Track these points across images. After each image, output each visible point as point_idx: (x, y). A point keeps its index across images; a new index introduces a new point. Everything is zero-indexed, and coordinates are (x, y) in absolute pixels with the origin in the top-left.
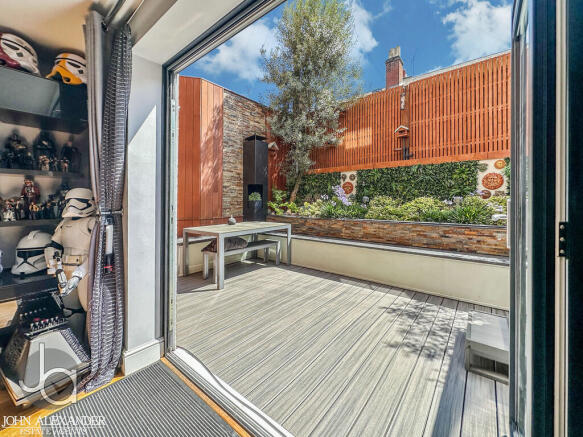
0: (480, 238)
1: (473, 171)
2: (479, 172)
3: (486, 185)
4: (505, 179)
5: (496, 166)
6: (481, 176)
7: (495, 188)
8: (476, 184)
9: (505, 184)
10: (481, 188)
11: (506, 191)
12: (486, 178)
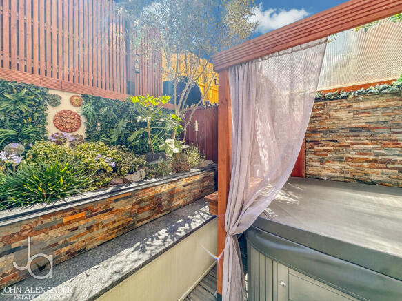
0: (91, 221)
1: (40, 104)
2: (49, 107)
3: (58, 126)
4: (83, 120)
5: (72, 102)
6: (51, 112)
7: (71, 131)
8: (44, 123)
9: (83, 127)
10: (51, 129)
11: (84, 136)
12: (60, 116)
